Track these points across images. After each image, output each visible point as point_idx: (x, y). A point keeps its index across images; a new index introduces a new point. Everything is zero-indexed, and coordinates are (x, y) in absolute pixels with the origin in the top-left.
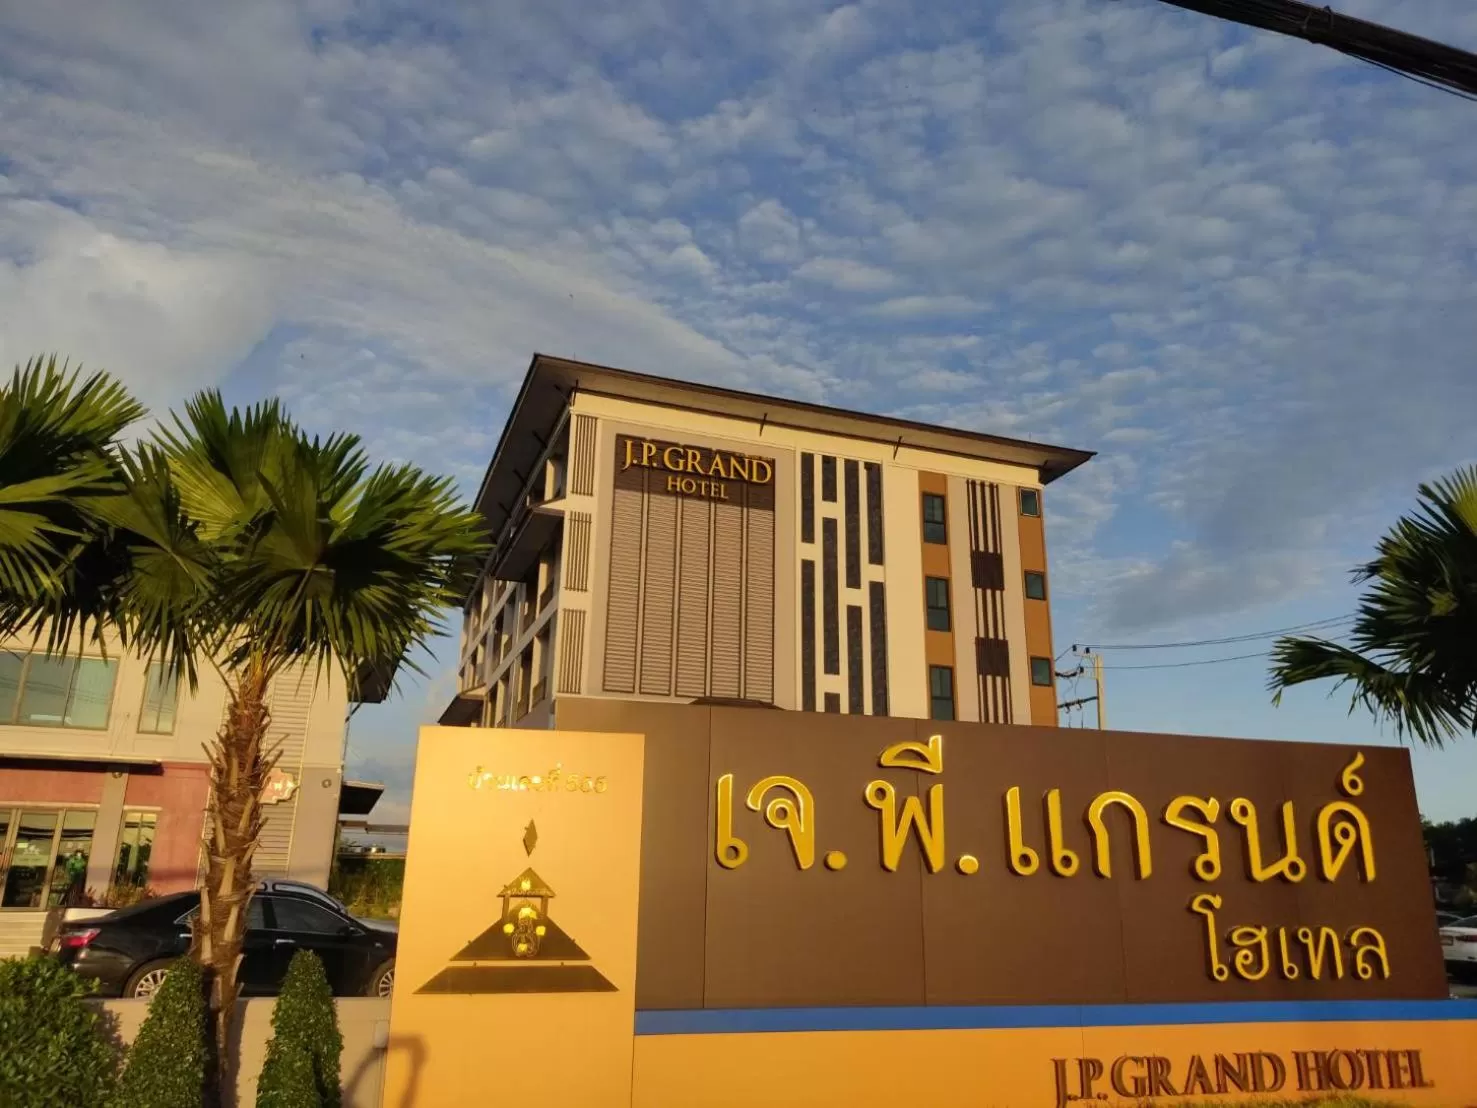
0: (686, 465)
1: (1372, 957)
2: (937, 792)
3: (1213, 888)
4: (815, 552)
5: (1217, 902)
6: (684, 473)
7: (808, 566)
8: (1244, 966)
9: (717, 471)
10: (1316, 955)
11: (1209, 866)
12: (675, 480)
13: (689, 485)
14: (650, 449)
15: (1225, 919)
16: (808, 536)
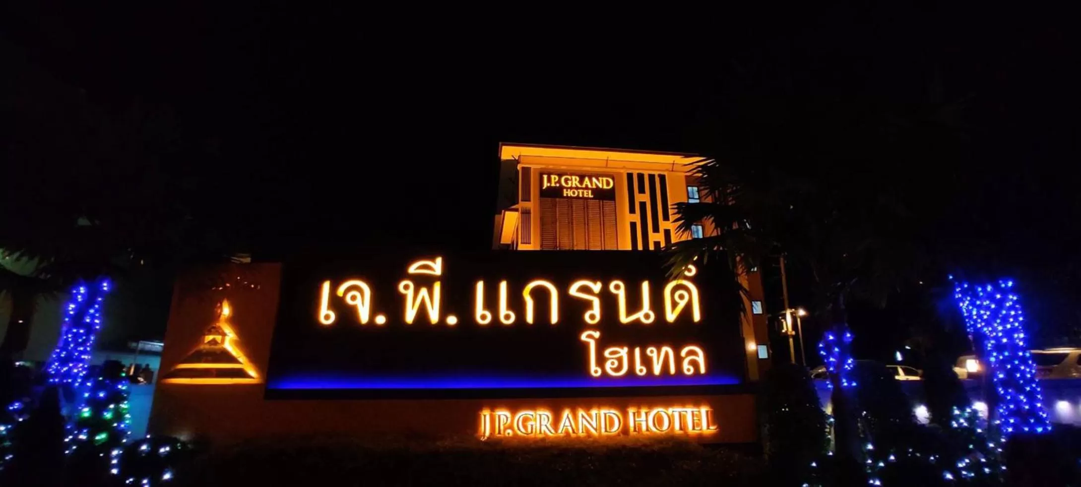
0: (572, 183)
1: (694, 364)
2: (437, 287)
3: (594, 327)
4: (636, 218)
5: (597, 335)
6: (571, 188)
7: (633, 225)
8: (611, 368)
9: (587, 185)
10: (658, 363)
11: (592, 317)
12: (567, 191)
13: (574, 193)
14: (555, 179)
15: (602, 345)
16: (632, 211)
